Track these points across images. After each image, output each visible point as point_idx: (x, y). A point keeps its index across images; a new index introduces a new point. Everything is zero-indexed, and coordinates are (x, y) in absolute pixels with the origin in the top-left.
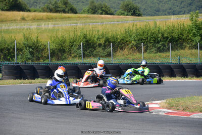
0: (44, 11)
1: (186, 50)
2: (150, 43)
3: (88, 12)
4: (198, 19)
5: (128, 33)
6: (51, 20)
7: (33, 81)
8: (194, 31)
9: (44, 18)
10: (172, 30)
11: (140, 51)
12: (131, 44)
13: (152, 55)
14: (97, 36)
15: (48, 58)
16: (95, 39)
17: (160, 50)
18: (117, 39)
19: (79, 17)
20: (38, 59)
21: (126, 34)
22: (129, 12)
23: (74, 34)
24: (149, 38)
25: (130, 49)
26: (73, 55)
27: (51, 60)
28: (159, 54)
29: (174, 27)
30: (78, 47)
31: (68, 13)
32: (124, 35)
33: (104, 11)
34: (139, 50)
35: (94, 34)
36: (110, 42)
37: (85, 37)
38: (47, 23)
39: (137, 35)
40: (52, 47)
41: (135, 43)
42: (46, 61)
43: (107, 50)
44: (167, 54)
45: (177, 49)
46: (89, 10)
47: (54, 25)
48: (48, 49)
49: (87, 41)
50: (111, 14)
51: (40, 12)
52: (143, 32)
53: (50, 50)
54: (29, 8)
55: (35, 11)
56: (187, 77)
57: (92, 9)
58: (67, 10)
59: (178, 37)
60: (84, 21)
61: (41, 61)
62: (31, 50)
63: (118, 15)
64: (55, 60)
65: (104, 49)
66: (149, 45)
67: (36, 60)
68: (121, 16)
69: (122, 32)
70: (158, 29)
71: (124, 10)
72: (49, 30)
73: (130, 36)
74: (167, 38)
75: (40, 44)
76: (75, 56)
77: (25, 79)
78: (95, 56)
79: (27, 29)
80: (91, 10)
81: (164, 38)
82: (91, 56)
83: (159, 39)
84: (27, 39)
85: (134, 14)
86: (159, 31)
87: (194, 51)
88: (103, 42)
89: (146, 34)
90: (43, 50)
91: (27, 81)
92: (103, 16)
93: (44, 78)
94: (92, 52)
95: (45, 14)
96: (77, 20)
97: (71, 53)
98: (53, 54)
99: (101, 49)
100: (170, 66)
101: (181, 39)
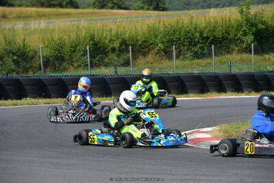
0: (33, 6)
1: (234, 55)
2: (184, 46)
3: (94, 6)
4: (250, 11)
5: (153, 32)
6: (43, 18)
7: (19, 101)
8: (244, 28)
9: (33, 14)
10: (215, 27)
11: (170, 57)
12: (157, 48)
13: (187, 62)
14: (108, 38)
15: (40, 69)
16: (107, 41)
17: (197, 56)
18: (137, 41)
19: (81, 13)
20: (26, 70)
21: (149, 33)
22: (151, 5)
23: (77, 35)
24: (182, 39)
25: (156, 54)
26: (76, 65)
27: (45, 71)
28: (196, 61)
29: (216, 22)
30: (82, 53)
31: (66, 7)
32: (147, 36)
33: (115, 4)
34: (168, 56)
35: (104, 35)
36: (127, 46)
37: (92, 38)
38: (37, 22)
39: (165, 35)
40: (45, 53)
41: (162, 47)
42: (38, 74)
43: (124, 57)
44: (208, 60)
45: (221, 53)
46: (95, 3)
47: (48, 23)
48: (40, 57)
49: (95, 44)
50: (126, 9)
51: (28, 6)
52: (174, 31)
53: (43, 57)
54: (12, 2)
55: (20, 6)
56: (242, 92)
57: (100, 2)
58: (64, 3)
59: (223, 37)
60: (89, 18)
61: (31, 74)
62: (15, 58)
63: (135, 9)
64: (51, 72)
65: (118, 56)
66: (182, 48)
67: (23, 72)
68: (140, 11)
69: (144, 31)
70: (194, 26)
71: (143, 3)
72: (41, 30)
73: (156, 37)
74: (208, 38)
75: (28, 50)
76: (79, 66)
77: (6, 99)
78: (107, 65)
79: (9, 30)
80: (97, 3)
81: (203, 38)
82: (100, 65)
83: (196, 40)
84: (9, 43)
85: (157, 8)
86: (195, 28)
87: (245, 56)
88: (118, 45)
89: (178, 33)
90: (32, 58)
91: (10, 101)
92: (115, 11)
93: (34, 98)
94: (103, 60)
95: (34, 9)
96: (79, 17)
97: (72, 61)
98: (47, 63)
99: (115, 55)
100: (217, 76)
101: (226, 39)
